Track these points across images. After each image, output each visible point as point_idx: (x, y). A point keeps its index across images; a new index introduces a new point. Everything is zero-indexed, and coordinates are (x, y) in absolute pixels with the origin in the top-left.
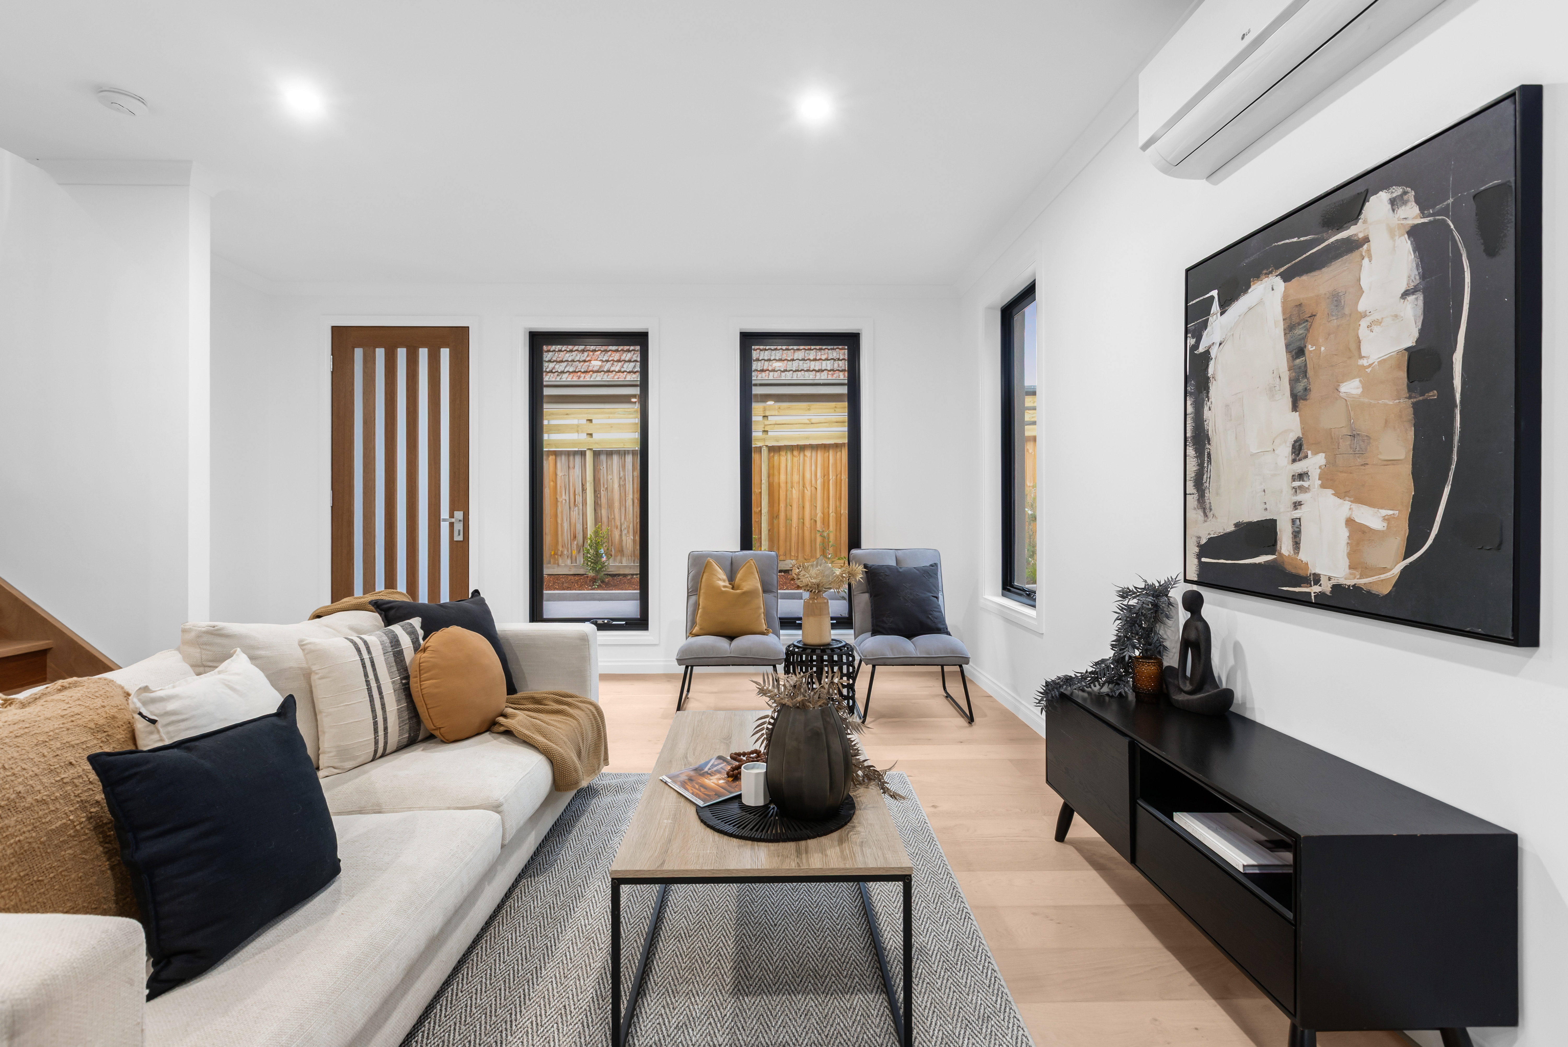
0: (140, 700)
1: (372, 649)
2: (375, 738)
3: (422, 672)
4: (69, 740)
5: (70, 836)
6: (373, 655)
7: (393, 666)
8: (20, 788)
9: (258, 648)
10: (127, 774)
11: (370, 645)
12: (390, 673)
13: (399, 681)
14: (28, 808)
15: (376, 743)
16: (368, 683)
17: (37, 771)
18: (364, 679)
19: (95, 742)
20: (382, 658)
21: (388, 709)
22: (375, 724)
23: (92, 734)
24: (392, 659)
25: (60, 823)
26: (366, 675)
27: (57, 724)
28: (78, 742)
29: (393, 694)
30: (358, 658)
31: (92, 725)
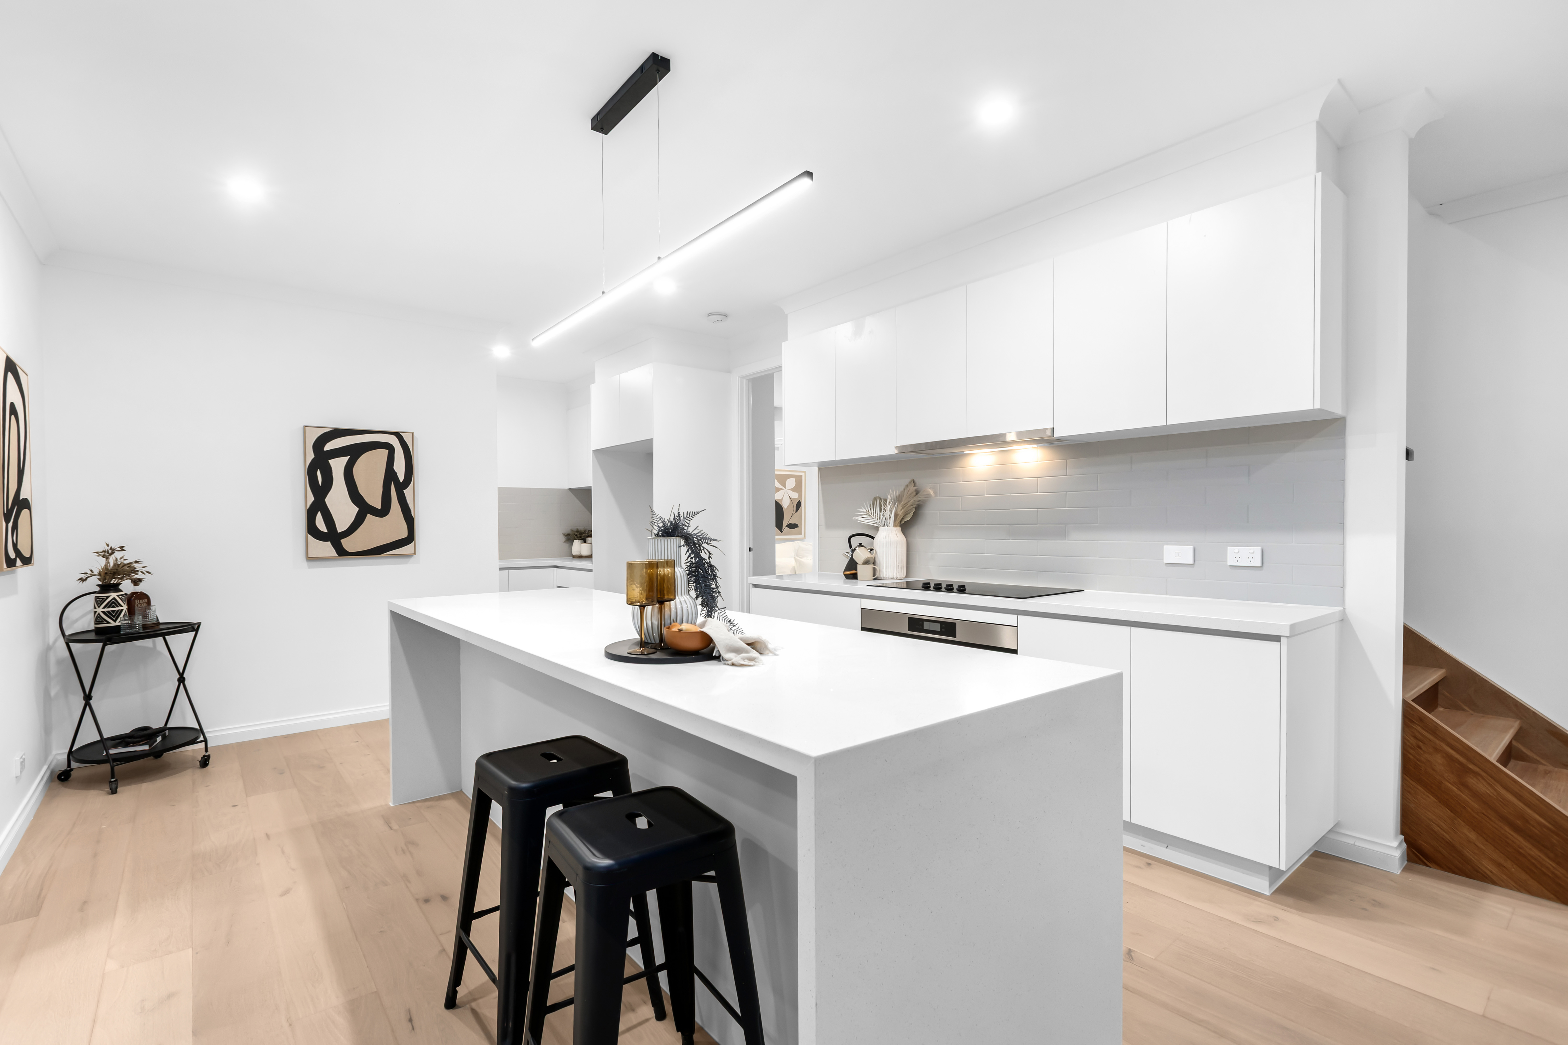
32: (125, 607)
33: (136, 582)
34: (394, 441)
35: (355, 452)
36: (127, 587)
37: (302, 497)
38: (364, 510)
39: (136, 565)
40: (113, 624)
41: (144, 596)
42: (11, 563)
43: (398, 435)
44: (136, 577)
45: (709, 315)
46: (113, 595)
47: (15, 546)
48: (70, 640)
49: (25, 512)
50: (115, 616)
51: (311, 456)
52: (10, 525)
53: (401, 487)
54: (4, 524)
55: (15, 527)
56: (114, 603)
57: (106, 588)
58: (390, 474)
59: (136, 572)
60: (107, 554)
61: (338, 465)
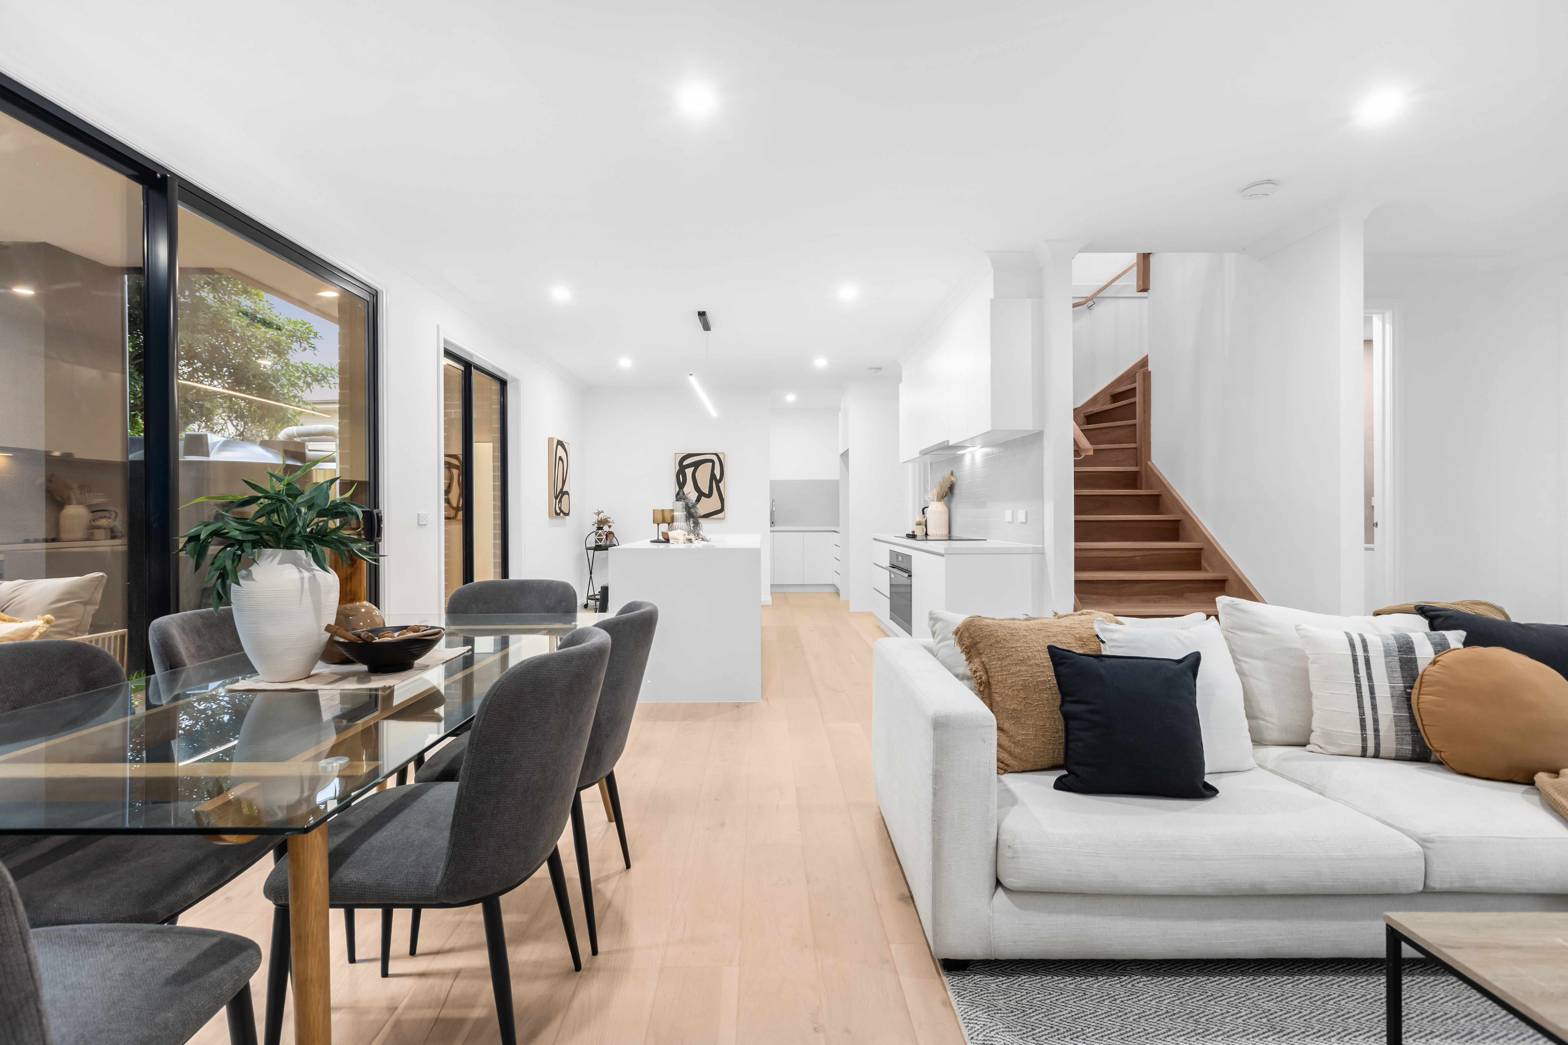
0: (1099, 627)
1: (1369, 648)
2: (1362, 735)
3: (1423, 685)
4: (1061, 639)
5: (1047, 688)
6: (1370, 654)
7: (1396, 671)
8: (1030, 654)
9: (1267, 626)
10: (1061, 661)
11: (1368, 644)
12: (1390, 677)
13: (1403, 689)
14: (1031, 665)
15: (1364, 740)
16: (1357, 679)
17: (1040, 649)
18: (1353, 674)
19: (1075, 645)
20: (1382, 660)
21: (1380, 711)
22: (1363, 721)
23: (1076, 640)
24: (1397, 665)
25: (1043, 679)
26: (1356, 671)
27: (1060, 629)
28: (1065, 642)
29: (1390, 699)
30: (1350, 653)
31: (1078, 636)
32: (604, 537)
33: (610, 527)
34: (715, 458)
35: (696, 465)
36: (606, 528)
37: (673, 488)
38: (701, 494)
39: (609, 519)
40: (600, 544)
41: (611, 533)
42: (557, 514)
43: (716, 455)
44: (609, 524)
45: (870, 369)
46: (600, 531)
47: (560, 508)
48: (587, 549)
49: (566, 496)
50: (601, 540)
51: (678, 468)
52: (558, 500)
53: (718, 482)
54: (554, 500)
55: (560, 501)
56: (600, 535)
57: (599, 528)
58: (713, 476)
59: (609, 522)
60: (599, 513)
61: (689, 472)
